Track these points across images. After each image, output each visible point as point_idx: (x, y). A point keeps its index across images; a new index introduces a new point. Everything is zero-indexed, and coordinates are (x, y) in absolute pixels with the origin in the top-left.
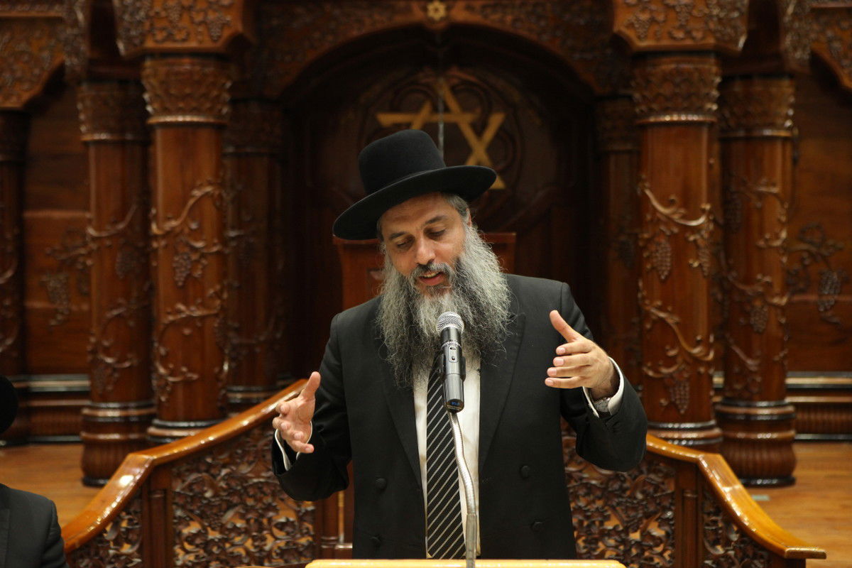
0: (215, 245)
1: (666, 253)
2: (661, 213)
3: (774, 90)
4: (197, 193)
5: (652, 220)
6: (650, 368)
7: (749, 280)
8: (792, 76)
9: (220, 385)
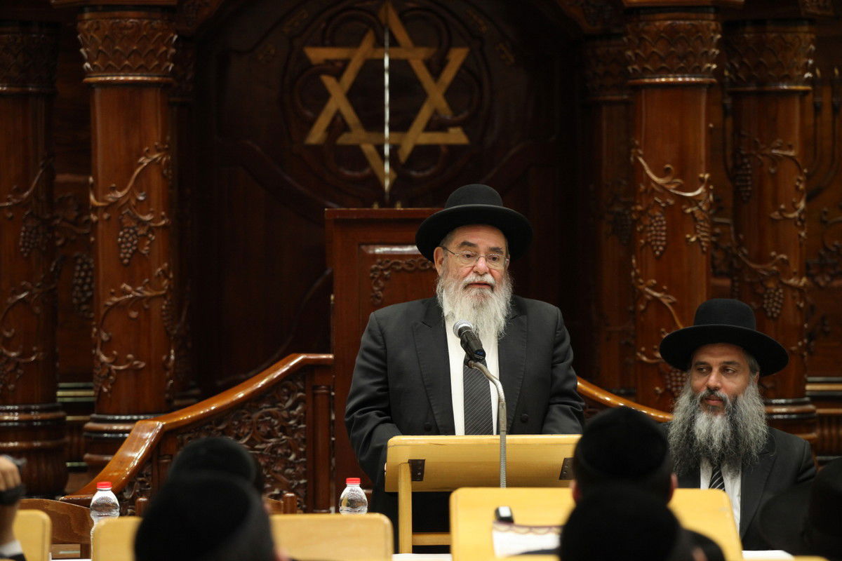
0: (163, 218)
1: (662, 226)
2: (655, 183)
3: (789, 37)
4: (145, 161)
5: (646, 191)
6: (643, 353)
7: (762, 258)
8: (812, 21)
9: (168, 374)
